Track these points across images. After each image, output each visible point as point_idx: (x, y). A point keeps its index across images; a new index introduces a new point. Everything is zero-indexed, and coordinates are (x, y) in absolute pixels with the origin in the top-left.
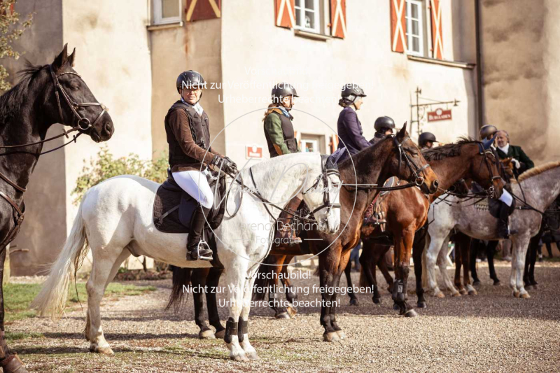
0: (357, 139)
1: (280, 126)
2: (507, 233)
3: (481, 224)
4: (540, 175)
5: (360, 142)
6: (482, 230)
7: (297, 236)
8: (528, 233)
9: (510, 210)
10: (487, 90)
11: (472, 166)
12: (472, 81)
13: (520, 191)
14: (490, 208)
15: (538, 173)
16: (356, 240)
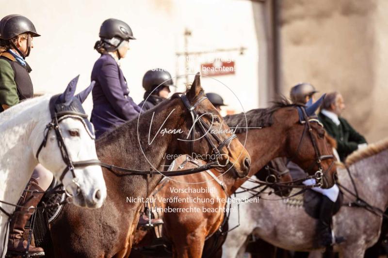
0: (119, 103)
1: (13, 78)
2: (331, 242)
3: (292, 227)
4: (378, 156)
5: (124, 108)
6: (294, 235)
7: (37, 246)
8: (362, 242)
9: (335, 207)
10: (285, 32)
11: (288, 142)
12: (264, 20)
13: (349, 179)
14: (306, 203)
15: (373, 153)
16: (126, 251)
